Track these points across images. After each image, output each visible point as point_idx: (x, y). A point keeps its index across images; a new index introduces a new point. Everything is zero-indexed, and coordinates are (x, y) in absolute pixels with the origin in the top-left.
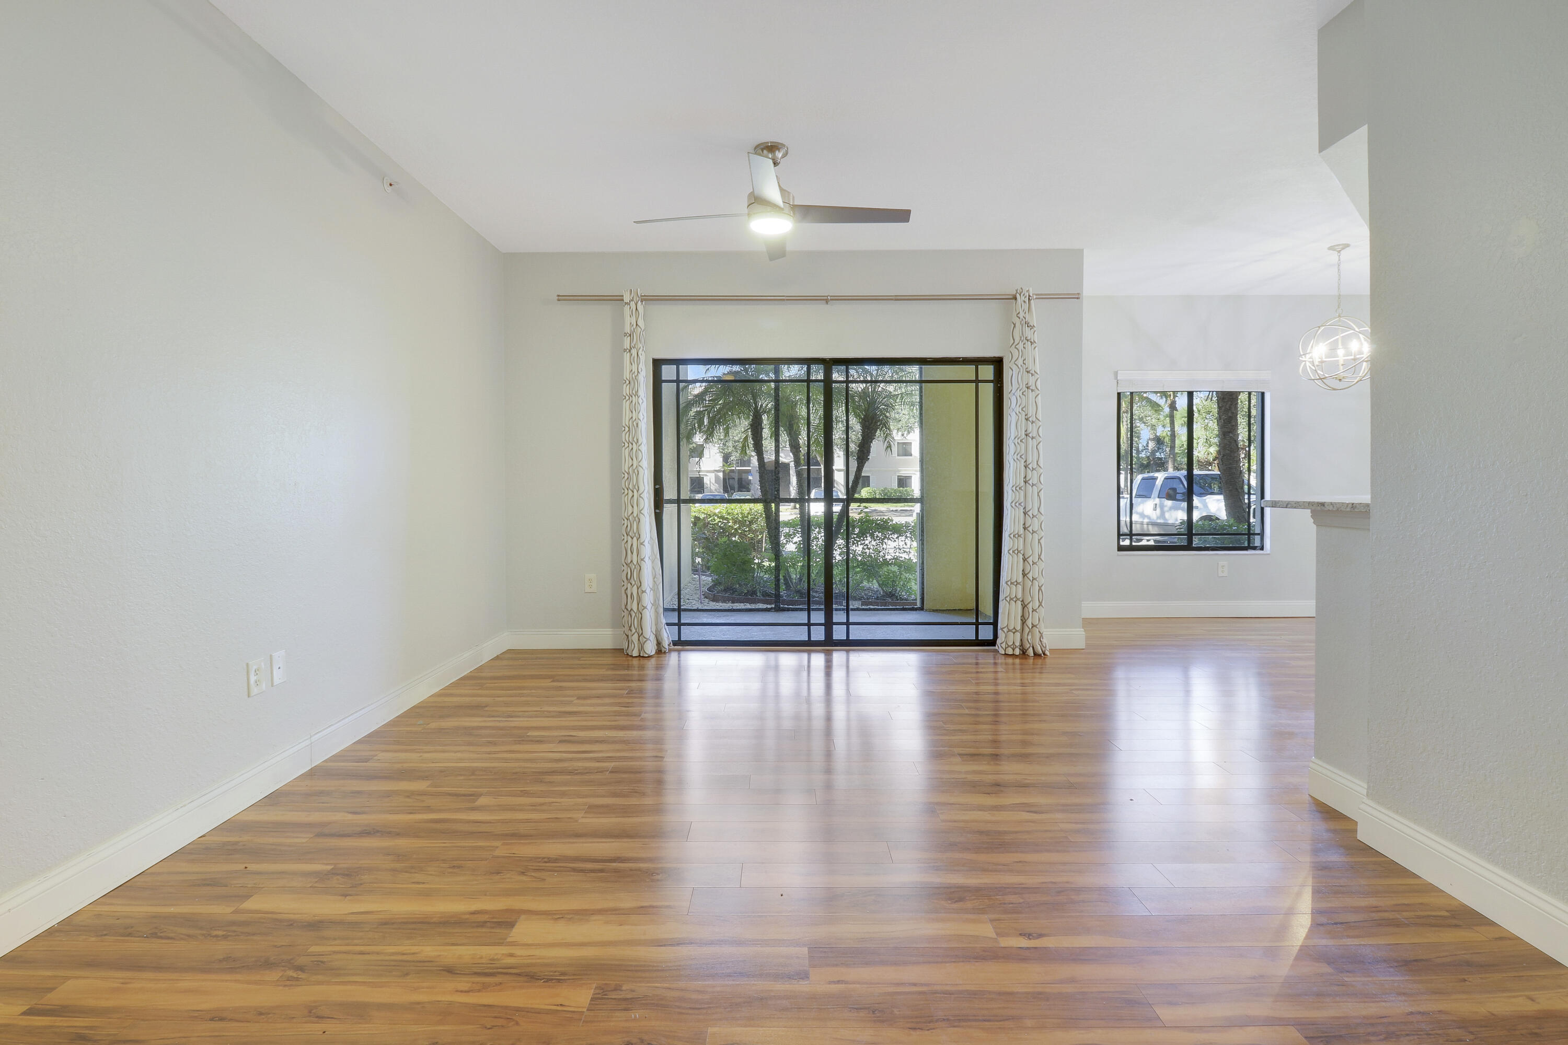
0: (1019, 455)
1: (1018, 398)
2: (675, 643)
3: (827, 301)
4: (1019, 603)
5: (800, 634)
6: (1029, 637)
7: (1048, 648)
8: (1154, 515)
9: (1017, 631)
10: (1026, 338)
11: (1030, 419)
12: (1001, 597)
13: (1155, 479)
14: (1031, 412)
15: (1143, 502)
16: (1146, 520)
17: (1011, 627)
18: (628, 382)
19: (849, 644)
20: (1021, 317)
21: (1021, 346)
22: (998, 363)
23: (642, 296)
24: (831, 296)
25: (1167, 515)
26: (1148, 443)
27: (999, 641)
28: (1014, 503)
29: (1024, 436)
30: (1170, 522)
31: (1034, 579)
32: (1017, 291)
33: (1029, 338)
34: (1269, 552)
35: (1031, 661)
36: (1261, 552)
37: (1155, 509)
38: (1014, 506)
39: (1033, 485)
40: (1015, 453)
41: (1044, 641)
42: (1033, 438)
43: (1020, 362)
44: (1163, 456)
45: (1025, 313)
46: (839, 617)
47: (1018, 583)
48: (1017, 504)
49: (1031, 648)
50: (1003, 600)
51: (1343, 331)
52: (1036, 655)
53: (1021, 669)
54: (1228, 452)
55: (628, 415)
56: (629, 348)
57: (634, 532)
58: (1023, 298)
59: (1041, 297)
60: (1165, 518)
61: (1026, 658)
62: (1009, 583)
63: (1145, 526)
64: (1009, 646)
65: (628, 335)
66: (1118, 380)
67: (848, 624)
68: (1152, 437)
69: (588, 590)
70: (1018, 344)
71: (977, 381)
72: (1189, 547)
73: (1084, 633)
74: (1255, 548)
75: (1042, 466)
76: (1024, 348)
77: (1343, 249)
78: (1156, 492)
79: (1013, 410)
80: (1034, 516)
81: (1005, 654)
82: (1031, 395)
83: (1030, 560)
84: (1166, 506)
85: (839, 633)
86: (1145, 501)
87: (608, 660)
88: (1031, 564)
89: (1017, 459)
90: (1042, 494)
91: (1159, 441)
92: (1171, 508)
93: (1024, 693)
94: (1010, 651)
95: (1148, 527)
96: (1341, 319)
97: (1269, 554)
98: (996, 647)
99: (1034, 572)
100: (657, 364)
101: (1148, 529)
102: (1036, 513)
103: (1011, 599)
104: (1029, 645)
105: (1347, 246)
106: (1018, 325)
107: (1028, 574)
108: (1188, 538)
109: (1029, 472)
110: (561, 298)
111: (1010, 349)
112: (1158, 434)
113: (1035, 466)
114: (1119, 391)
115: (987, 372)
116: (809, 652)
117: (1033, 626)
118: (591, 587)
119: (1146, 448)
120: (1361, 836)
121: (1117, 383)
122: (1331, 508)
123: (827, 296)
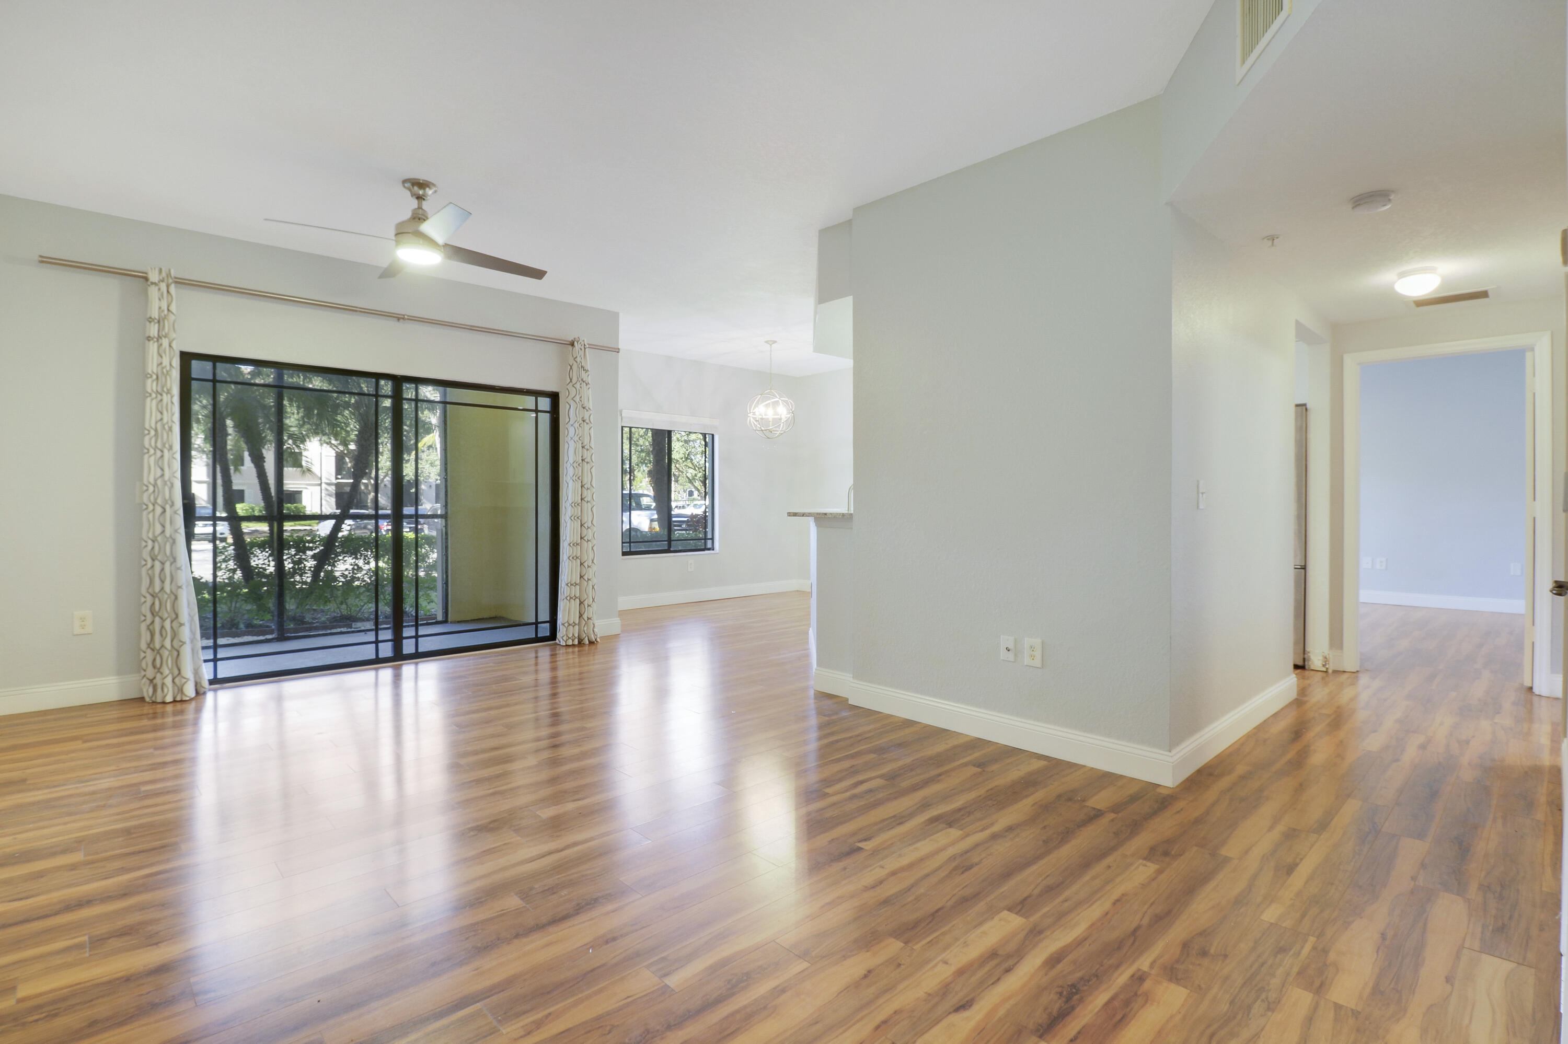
0: (577, 477)
1: (576, 429)
2: (211, 682)
3: (399, 319)
4: (578, 601)
5: (368, 652)
6: (585, 629)
7: (598, 636)
9: (576, 624)
10: (582, 379)
11: (586, 447)
12: (561, 596)
14: (586, 441)
17: (571, 622)
18: (154, 377)
19: (418, 656)
20: (578, 362)
21: (578, 386)
22: (554, 397)
23: (176, 278)
24: (408, 316)
27: (559, 635)
28: (573, 517)
29: (581, 461)
31: (589, 580)
32: (575, 339)
33: (584, 380)
34: (718, 552)
35: (587, 648)
36: (711, 552)
38: (573, 519)
39: (588, 502)
40: (573, 475)
41: (596, 630)
42: (587, 463)
43: (577, 399)
45: (581, 358)
46: (408, 632)
47: (576, 584)
48: (576, 518)
49: (587, 637)
50: (563, 600)
51: (773, 398)
52: (591, 643)
53: (579, 655)
55: (156, 416)
56: (156, 336)
57: (165, 554)
58: (580, 346)
59: (593, 347)
61: (582, 647)
62: (569, 585)
64: (569, 638)
65: (156, 321)
66: (622, 417)
67: (417, 637)
69: (78, 630)
70: (576, 383)
71: (536, 411)
72: (669, 550)
73: (620, 621)
74: (709, 549)
75: (594, 486)
76: (581, 387)
77: (773, 343)
79: (571, 438)
80: (588, 528)
81: (566, 645)
82: (587, 427)
83: (586, 564)
85: (408, 647)
87: (114, 714)
88: (587, 567)
89: (576, 480)
90: (594, 509)
93: (581, 673)
94: (570, 642)
96: (772, 391)
97: (717, 553)
98: (557, 641)
99: (589, 574)
100: (187, 358)
102: (590, 525)
103: (571, 598)
104: (585, 635)
105: (775, 342)
106: (575, 367)
107: (584, 575)
108: (668, 544)
109: (585, 492)
110: (45, 261)
111: (568, 387)
113: (589, 486)
115: (544, 403)
116: (377, 669)
117: (588, 619)
118: (83, 627)
120: (851, 702)
122: (830, 516)
123: (404, 315)
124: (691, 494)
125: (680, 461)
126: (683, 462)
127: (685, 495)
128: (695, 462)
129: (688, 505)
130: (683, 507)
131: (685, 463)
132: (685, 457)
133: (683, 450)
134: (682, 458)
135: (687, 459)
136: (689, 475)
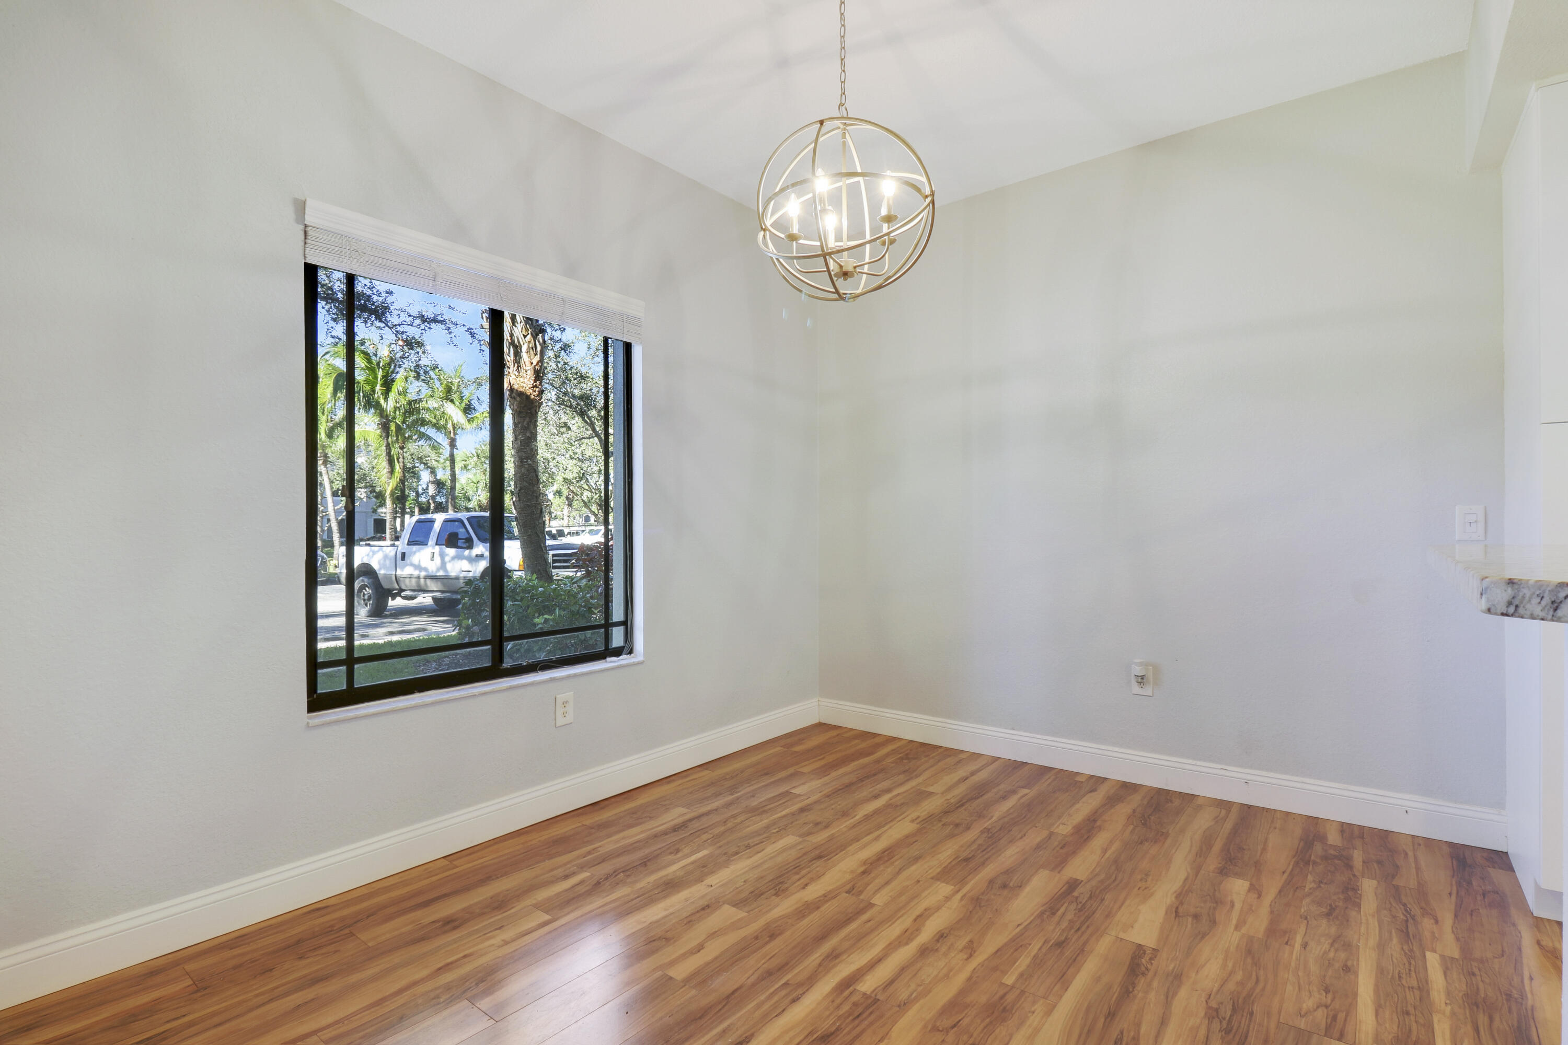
8: (433, 567)
13: (432, 521)
15: (419, 550)
16: (423, 574)
25: (449, 566)
26: (428, 486)
30: (453, 574)
37: (432, 558)
44: (443, 500)
54: (525, 484)
60: (446, 571)
63: (422, 581)
66: (306, 226)
68: (432, 479)
72: (494, 671)
74: (618, 652)
78: (432, 540)
84: (447, 555)
86: (422, 549)
91: (439, 484)
92: (453, 558)
95: (425, 581)
101: (426, 584)
112: (438, 477)
114: (310, 260)
119: (426, 490)
121: (306, 233)
124: (587, 519)
125: (574, 481)
126: (578, 482)
127: (581, 520)
128: (592, 483)
129: (583, 531)
130: (577, 534)
131: (579, 484)
132: (579, 476)
133: (576, 470)
134: (576, 478)
135: (581, 479)
136: (585, 499)
